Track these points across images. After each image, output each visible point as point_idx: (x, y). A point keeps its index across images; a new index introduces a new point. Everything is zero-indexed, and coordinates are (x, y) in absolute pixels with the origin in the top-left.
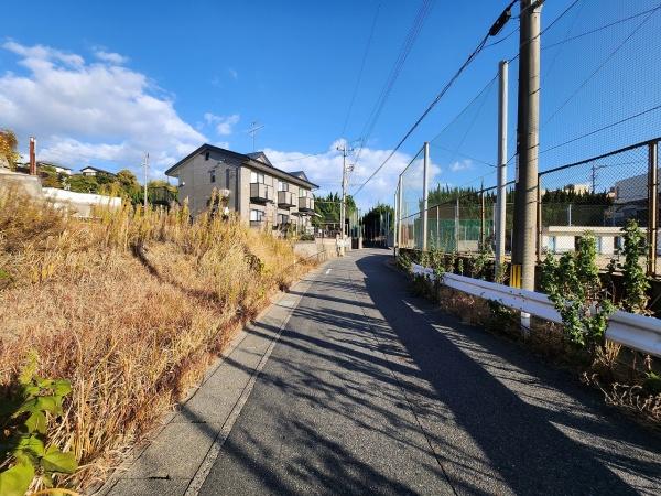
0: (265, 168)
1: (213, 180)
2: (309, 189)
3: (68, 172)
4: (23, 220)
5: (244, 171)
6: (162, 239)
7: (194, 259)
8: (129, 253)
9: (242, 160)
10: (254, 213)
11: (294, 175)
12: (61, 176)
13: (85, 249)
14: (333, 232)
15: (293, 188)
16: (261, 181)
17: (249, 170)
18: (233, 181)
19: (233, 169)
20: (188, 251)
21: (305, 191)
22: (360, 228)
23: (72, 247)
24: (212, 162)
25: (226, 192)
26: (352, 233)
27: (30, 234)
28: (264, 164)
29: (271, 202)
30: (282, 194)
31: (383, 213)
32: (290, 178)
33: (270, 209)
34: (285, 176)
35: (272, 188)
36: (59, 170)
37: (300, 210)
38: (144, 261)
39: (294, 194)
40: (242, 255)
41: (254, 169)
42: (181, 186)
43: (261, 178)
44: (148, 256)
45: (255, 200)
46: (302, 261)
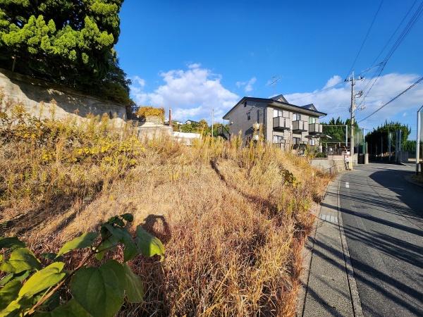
0: (284, 106)
1: (249, 118)
2: (318, 117)
3: (181, 124)
4: (167, 149)
5: (269, 110)
6: (226, 157)
7: (245, 171)
8: (210, 166)
9: (268, 103)
10: (276, 138)
11: (306, 108)
12: (179, 125)
13: (190, 163)
14: (341, 149)
15: (304, 118)
16: (280, 115)
17: (272, 109)
18: (261, 118)
19: (261, 110)
20: (241, 165)
21: (314, 119)
22: (366, 145)
23: (185, 162)
24: (249, 107)
25: (257, 126)
26: (359, 150)
27: (169, 155)
28: (282, 103)
29: (288, 129)
30: (296, 123)
31: (392, 130)
32: (302, 110)
33: (287, 135)
34: (298, 109)
35: (288, 119)
36: (178, 123)
37: (310, 133)
38: (217, 171)
39: (305, 122)
40: (278, 170)
41: (276, 108)
42: (231, 124)
43: (280, 112)
44: (219, 168)
45: (277, 129)
46: (319, 174)
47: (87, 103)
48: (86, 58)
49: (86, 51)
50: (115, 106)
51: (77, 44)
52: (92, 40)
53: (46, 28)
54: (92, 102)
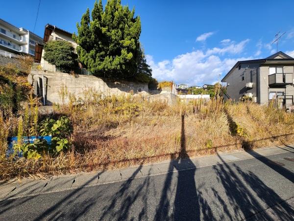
0: (282, 62)
1: (243, 79)
9: (261, 63)
17: (268, 67)
18: (254, 77)
19: (254, 70)
24: (242, 70)
25: (250, 85)
28: (282, 59)
41: (272, 65)
42: (228, 86)
45: (273, 85)
47: (130, 85)
48: (124, 67)
49: (124, 64)
50: (142, 85)
51: (120, 62)
52: (125, 59)
53: (109, 60)
54: (131, 85)
